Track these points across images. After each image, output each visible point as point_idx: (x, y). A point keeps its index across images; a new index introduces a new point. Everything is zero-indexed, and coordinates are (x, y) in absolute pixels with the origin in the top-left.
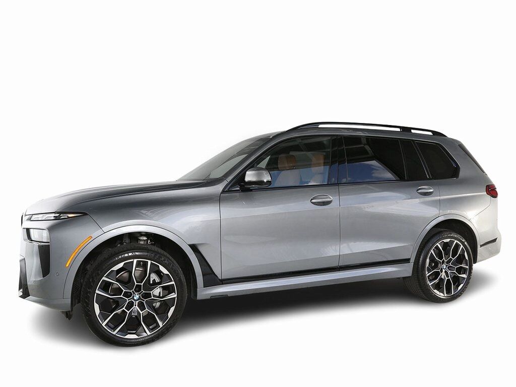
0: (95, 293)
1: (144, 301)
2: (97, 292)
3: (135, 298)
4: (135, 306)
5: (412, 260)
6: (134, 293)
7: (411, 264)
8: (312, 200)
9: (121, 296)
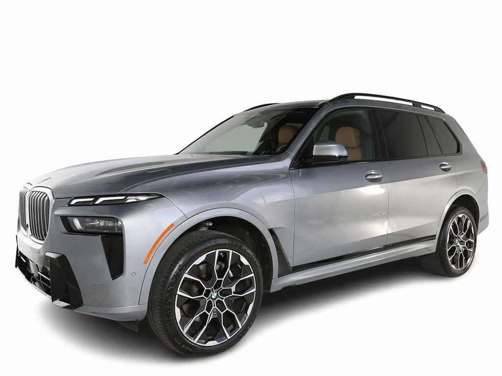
0: (176, 294)
1: (223, 299)
2: (179, 293)
3: (213, 297)
4: (214, 306)
5: (437, 237)
6: (213, 291)
7: (436, 241)
8: (366, 176)
9: (203, 296)
